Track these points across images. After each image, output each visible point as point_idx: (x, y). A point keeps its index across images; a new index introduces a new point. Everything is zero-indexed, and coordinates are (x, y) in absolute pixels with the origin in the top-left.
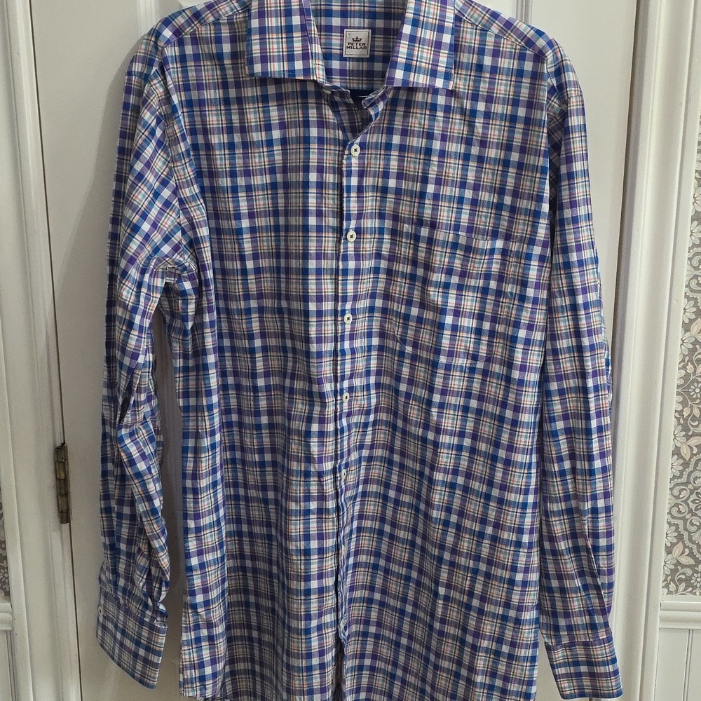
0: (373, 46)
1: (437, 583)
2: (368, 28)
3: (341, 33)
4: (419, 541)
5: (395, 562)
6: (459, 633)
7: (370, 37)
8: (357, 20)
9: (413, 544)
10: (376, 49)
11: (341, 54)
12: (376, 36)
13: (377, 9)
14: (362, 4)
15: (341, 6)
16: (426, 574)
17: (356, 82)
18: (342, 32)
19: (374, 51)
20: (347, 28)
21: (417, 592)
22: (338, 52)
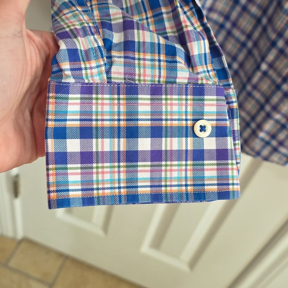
1: (263, 59)
4: (264, 21)
5: (239, 28)
6: (262, 100)
9: (259, 21)
16: (258, 49)
21: (246, 58)
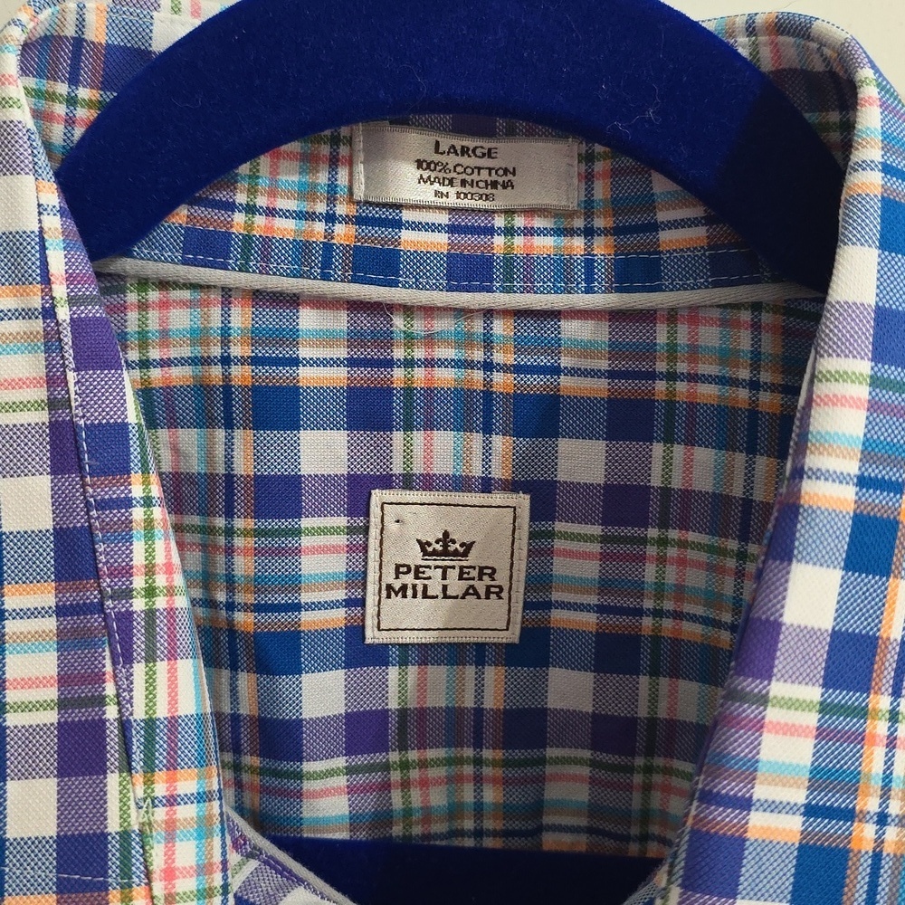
0: (539, 581)
2: (512, 486)
3: (351, 513)
7: (523, 534)
8: (444, 440)
10: (556, 596)
11: (355, 631)
12: (560, 526)
13: (564, 381)
14: (478, 355)
15: (352, 363)
17: (441, 772)
18: (358, 505)
19: (548, 605)
20: (386, 482)
22: (338, 617)
